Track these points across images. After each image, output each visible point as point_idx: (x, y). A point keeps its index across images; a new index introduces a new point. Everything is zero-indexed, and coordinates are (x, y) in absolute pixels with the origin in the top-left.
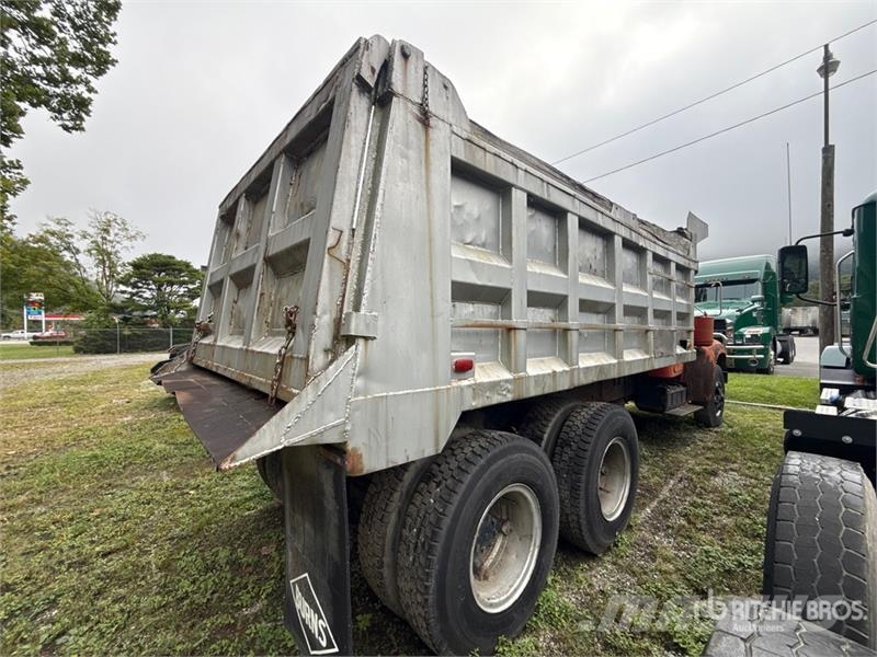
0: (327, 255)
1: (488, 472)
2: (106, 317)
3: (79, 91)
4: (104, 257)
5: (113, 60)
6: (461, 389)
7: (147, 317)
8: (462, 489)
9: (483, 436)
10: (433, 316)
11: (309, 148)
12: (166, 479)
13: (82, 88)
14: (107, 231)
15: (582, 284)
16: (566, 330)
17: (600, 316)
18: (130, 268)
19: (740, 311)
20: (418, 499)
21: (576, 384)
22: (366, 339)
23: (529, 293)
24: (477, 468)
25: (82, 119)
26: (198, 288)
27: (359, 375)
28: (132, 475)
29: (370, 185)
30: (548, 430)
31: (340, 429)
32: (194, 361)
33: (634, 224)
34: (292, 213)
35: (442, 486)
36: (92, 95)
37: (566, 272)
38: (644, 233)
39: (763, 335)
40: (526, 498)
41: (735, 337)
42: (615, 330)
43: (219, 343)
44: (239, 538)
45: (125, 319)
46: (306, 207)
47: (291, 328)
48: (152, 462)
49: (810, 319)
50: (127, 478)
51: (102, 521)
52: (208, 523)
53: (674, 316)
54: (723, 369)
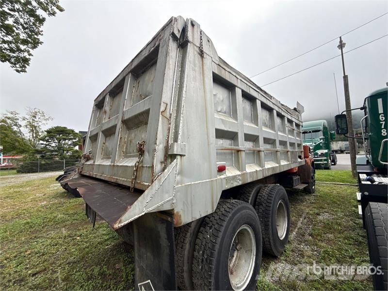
0: (161, 115)
1: (234, 220)
2: (33, 155)
3: (25, 55)
4: (33, 128)
5: (41, 42)
6: (221, 179)
7: (53, 155)
8: (223, 229)
9: (228, 202)
10: (208, 145)
11: (143, 70)
12: (64, 232)
13: (26, 54)
14: (35, 117)
15: (264, 131)
16: (259, 151)
17: (270, 145)
18: (46, 133)
19: (315, 143)
20: (201, 236)
21: (265, 176)
22: (181, 155)
23: (245, 134)
24: (228, 218)
25: (25, 67)
26: (77, 141)
27: (178, 174)
28: (47, 231)
29: (179, 83)
30: (250, 198)
31: (171, 202)
32: (82, 173)
33: (280, 105)
34: (135, 100)
35: (213, 228)
36: (31, 57)
37: (257, 125)
38: (283, 109)
39: (326, 153)
40: (248, 231)
41: (315, 154)
42: (277, 151)
43: (96, 163)
44: (103, 261)
45: (43, 157)
46: (143, 96)
47: (141, 152)
48: (57, 224)
49: (339, 146)
50: (44, 233)
51: (32, 256)
52: (87, 253)
53: (296, 145)
54: (314, 168)
